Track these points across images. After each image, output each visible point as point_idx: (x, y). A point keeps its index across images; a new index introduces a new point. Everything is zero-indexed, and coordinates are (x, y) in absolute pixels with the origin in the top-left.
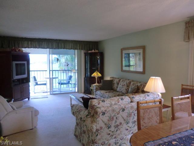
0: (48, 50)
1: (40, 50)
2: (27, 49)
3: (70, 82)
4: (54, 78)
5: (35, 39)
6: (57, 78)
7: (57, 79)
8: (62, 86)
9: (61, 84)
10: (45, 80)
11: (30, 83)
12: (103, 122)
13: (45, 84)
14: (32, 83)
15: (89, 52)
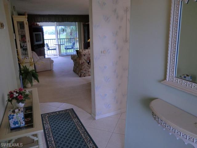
0: (56, 23)
1: (50, 23)
2: (41, 23)
3: (74, 48)
4: (62, 44)
5: (45, 15)
6: (64, 44)
7: (64, 46)
8: (68, 50)
9: (67, 49)
10: (54, 46)
11: (45, 48)
12: (85, 59)
13: (55, 49)
14: (46, 48)
15: (86, 23)
